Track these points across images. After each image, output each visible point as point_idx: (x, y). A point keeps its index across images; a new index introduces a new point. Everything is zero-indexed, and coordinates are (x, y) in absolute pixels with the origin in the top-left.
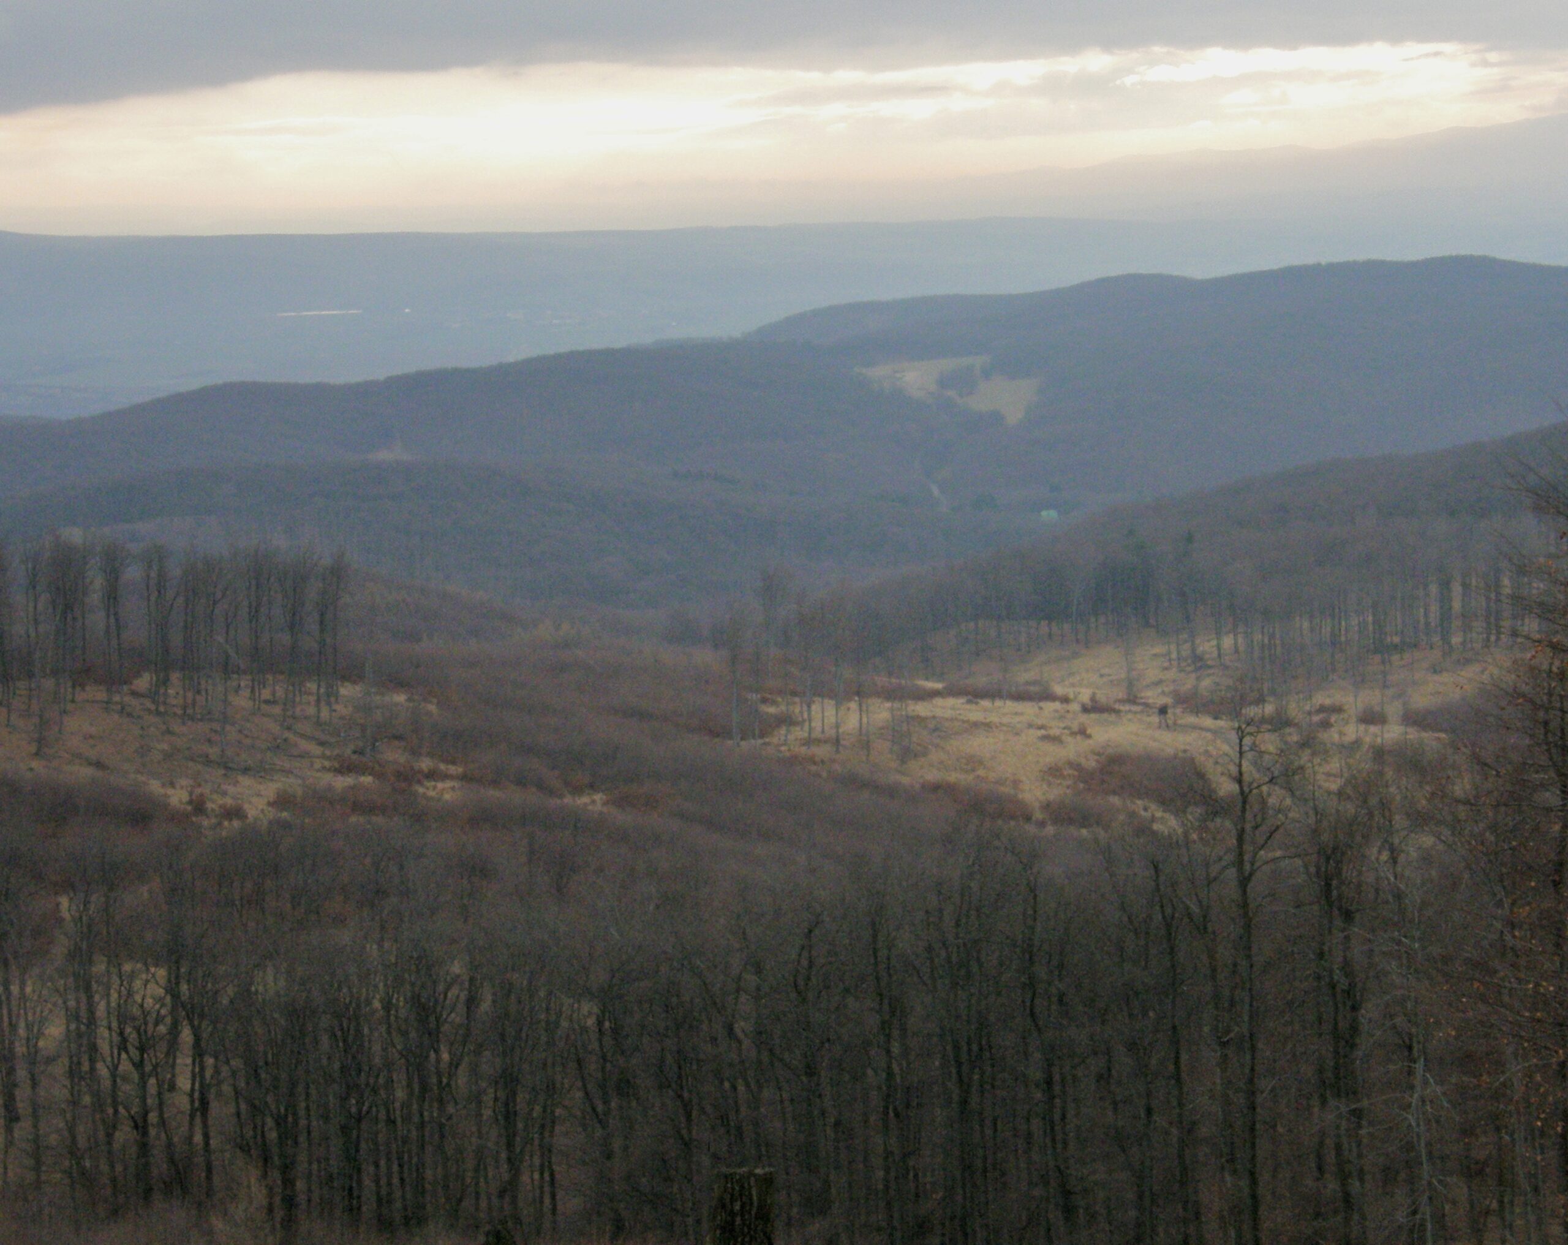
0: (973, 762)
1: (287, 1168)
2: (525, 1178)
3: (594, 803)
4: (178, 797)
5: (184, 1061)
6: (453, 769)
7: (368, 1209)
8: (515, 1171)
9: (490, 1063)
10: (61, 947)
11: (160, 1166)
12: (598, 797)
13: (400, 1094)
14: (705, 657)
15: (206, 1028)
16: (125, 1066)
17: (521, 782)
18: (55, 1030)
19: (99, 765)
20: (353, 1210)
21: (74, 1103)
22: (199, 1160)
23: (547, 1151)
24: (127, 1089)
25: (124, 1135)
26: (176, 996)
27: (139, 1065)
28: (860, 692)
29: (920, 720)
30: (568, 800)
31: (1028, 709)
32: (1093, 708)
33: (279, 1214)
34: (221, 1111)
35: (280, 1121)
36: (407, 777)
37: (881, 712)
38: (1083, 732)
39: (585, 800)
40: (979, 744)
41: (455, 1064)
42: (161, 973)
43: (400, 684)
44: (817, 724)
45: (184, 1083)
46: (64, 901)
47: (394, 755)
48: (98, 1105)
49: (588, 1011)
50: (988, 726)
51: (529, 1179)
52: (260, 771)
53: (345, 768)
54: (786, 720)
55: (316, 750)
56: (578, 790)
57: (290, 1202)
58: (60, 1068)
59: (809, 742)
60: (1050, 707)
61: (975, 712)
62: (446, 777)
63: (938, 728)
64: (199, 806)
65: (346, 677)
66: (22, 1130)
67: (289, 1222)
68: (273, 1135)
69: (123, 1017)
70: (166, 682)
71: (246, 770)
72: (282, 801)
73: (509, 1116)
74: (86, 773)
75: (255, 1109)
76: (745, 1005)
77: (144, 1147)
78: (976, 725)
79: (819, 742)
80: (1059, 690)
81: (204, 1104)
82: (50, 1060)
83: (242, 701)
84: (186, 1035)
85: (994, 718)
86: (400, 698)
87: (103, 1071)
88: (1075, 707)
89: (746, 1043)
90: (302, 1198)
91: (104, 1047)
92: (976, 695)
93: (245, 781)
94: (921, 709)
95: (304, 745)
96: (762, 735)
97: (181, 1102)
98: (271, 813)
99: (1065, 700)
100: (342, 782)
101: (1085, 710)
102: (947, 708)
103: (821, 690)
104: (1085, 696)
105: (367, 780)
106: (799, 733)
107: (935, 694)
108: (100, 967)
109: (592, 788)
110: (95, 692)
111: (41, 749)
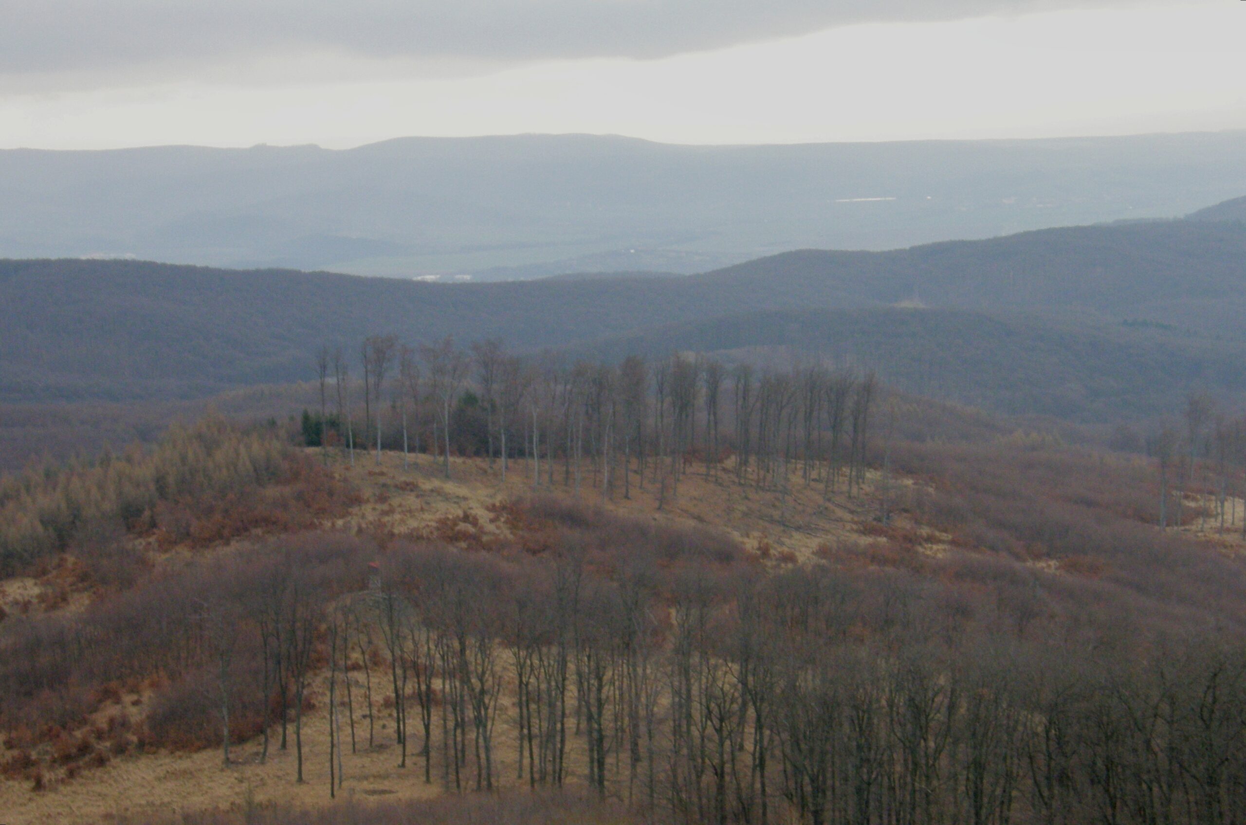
1: (817, 814)
3: (1049, 567)
4: (751, 544)
5: (750, 730)
6: (947, 536)
9: (964, 753)
10: (670, 645)
11: (731, 802)
12: (1053, 563)
13: (899, 768)
14: (1141, 461)
15: (765, 709)
16: (710, 730)
17: (995, 548)
18: (665, 701)
19: (700, 519)
21: (677, 752)
22: (758, 800)
24: (711, 746)
25: (709, 778)
26: (745, 684)
27: (719, 731)
30: (1029, 564)
34: (774, 768)
35: (814, 780)
36: (911, 540)
39: (1041, 564)
41: (938, 751)
42: (735, 668)
43: (909, 471)
44: (1228, 517)
45: (750, 746)
46: (673, 612)
47: (903, 523)
48: (692, 758)
49: (1038, 721)
52: (807, 529)
53: (867, 530)
54: (1203, 513)
55: (847, 516)
56: (1037, 557)
58: (668, 727)
59: (1221, 530)
62: (940, 541)
64: (765, 552)
65: (871, 465)
66: (642, 768)
68: (809, 789)
69: (710, 697)
70: (745, 463)
71: (798, 528)
72: (823, 552)
73: (978, 792)
74: (690, 523)
76: (1161, 726)
77: (721, 788)
79: (1229, 530)
82: (661, 721)
83: (797, 479)
84: (751, 712)
86: (909, 482)
87: (696, 732)
89: (1161, 756)
91: (697, 715)
93: (797, 535)
95: (840, 512)
96: (1183, 524)
97: (747, 759)
98: (815, 560)
100: (865, 541)
103: (1233, 491)
105: (882, 540)
106: (1213, 523)
108: (695, 660)
109: (1049, 556)
110: (698, 467)
111: (662, 503)
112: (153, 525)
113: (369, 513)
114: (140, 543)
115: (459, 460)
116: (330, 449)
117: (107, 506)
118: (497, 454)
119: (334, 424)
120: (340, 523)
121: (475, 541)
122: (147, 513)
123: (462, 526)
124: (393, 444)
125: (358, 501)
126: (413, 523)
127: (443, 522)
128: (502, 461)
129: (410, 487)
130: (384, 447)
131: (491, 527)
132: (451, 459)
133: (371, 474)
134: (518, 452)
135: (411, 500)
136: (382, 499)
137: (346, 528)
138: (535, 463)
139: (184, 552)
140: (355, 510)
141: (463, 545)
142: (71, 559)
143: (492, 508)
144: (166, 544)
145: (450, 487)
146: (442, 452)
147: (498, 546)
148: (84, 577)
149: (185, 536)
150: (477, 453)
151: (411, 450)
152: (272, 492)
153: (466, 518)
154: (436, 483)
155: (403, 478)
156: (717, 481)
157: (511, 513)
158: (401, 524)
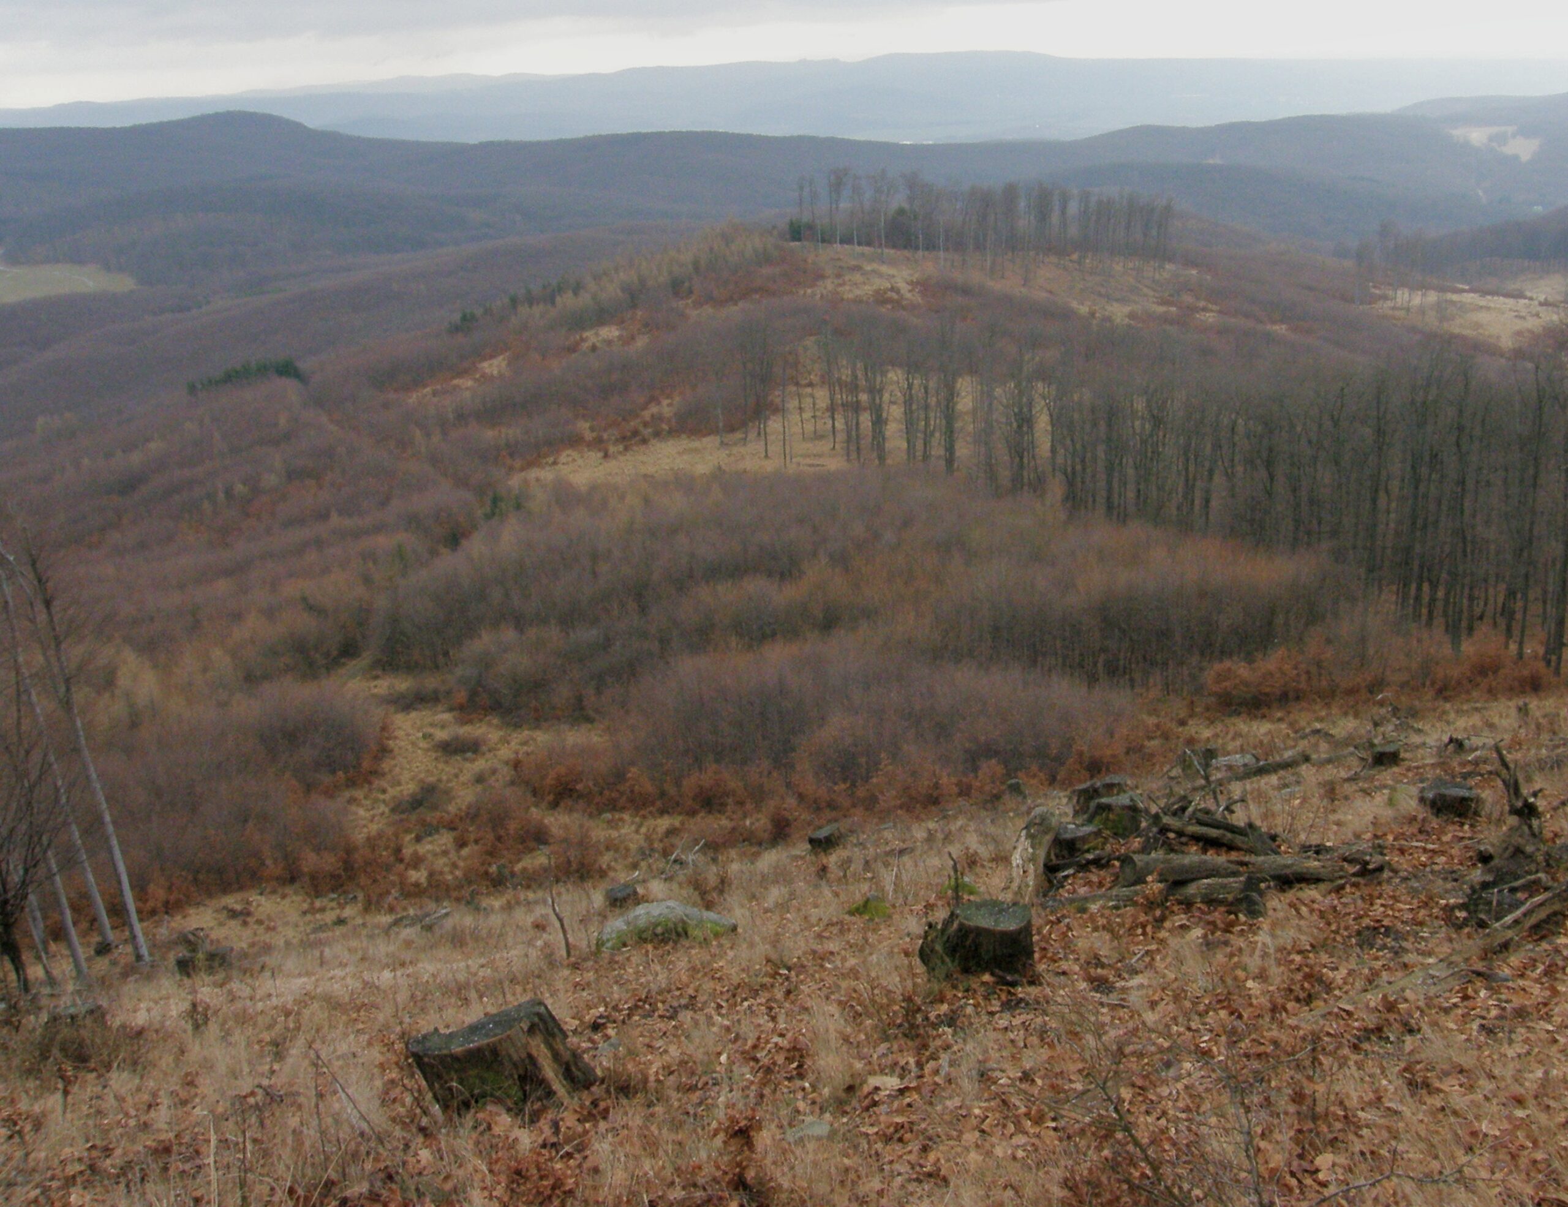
0: (1478, 325)
3: (1281, 329)
4: (1084, 310)
6: (1215, 308)
12: (1284, 327)
14: (1349, 264)
17: (1247, 316)
19: (1051, 292)
28: (1424, 287)
29: (1452, 303)
30: (1269, 327)
31: (1510, 302)
32: (1545, 304)
36: (1193, 309)
37: (1432, 297)
38: (1537, 315)
39: (1276, 327)
40: (1482, 317)
43: (1194, 265)
44: (1399, 300)
47: (1188, 299)
50: (1488, 308)
52: (1122, 301)
53: (1164, 302)
54: (1385, 298)
55: (1151, 293)
56: (1274, 322)
59: (1394, 308)
60: (1523, 301)
61: (1482, 302)
62: (1212, 311)
63: (1462, 308)
65: (1170, 260)
70: (1084, 257)
71: (1117, 300)
72: (1132, 316)
74: (1044, 295)
78: (1481, 307)
79: (1399, 309)
80: (1528, 294)
83: (1119, 267)
85: (1492, 305)
86: (1194, 272)
88: (1536, 303)
92: (1485, 293)
93: (1115, 305)
94: (1455, 297)
95: (1145, 290)
96: (1370, 303)
98: (1127, 321)
99: (1531, 299)
100: (1161, 309)
101: (1541, 304)
102: (1469, 298)
103: (1403, 284)
104: (1542, 298)
105: (1173, 309)
106: (1389, 304)
107: (1464, 291)
109: (1282, 322)
110: (1053, 259)
111: (1026, 282)
112: (691, 292)
113: (829, 285)
114: (681, 303)
115: (892, 251)
116: (805, 243)
117: (661, 279)
118: (917, 248)
119: (811, 227)
120: (809, 291)
121: (898, 304)
122: (687, 284)
123: (890, 294)
124: (847, 240)
125: (822, 277)
126: (858, 292)
127: (877, 292)
128: (920, 253)
129: (857, 268)
130: (842, 242)
131: (908, 295)
132: (886, 251)
133: (832, 259)
134: (931, 246)
135: (857, 277)
136: (838, 276)
137: (814, 295)
138: (941, 254)
139: (708, 310)
140: (820, 283)
141: (889, 306)
142: (639, 313)
143: (911, 283)
144: (698, 304)
145: (884, 269)
146: (880, 246)
147: (913, 307)
148: (646, 325)
149: (710, 299)
150: (905, 247)
151: (859, 244)
152: (766, 271)
153: (892, 289)
154: (875, 266)
155: (853, 263)
156: (1065, 269)
157: (923, 286)
158: (849, 293)
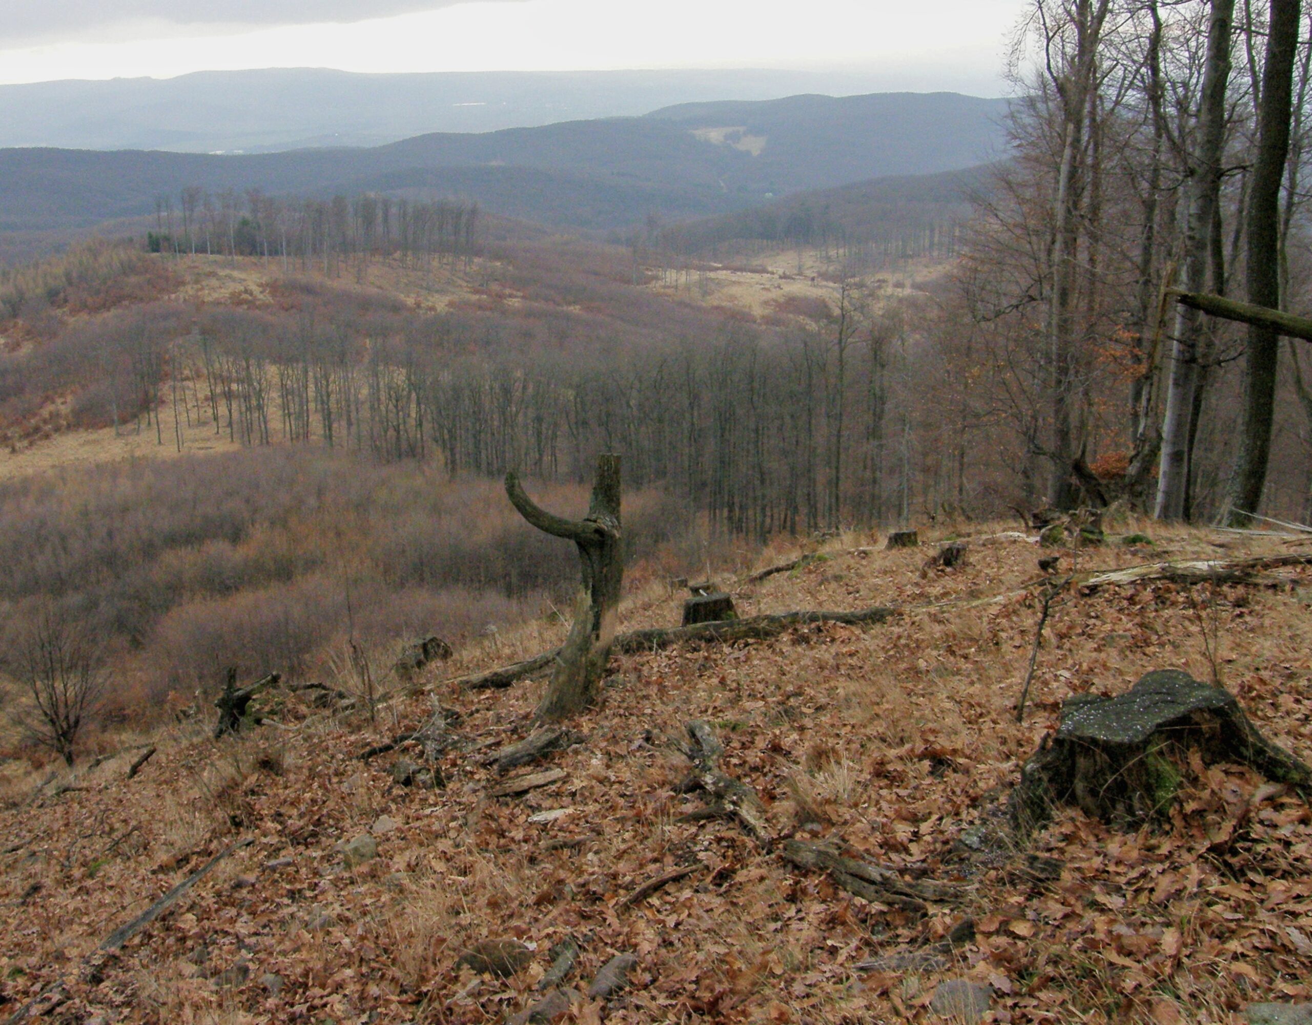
0: (733, 298)
1: (452, 450)
2: (545, 458)
3: (575, 309)
4: (410, 301)
5: (413, 406)
6: (520, 294)
7: (484, 465)
8: (541, 456)
9: (531, 413)
10: (366, 360)
11: (404, 446)
12: (578, 307)
13: (496, 423)
14: (623, 250)
15: (422, 393)
16: (391, 406)
17: (546, 299)
18: (365, 391)
19: (380, 287)
20: (478, 466)
21: (373, 419)
22: (419, 444)
23: (553, 447)
24: (391, 415)
25: (391, 433)
26: (409, 380)
27: (396, 407)
28: (686, 267)
29: (712, 280)
30: (565, 308)
31: (757, 276)
32: (784, 277)
33: (450, 466)
34: (427, 426)
35: (450, 431)
36: (501, 296)
37: (695, 276)
38: (779, 287)
39: (572, 308)
40: (735, 290)
41: (517, 412)
42: (404, 371)
43: (498, 258)
44: (668, 280)
45: (413, 415)
46: (368, 341)
47: (495, 287)
48: (381, 422)
49: (571, 394)
50: (739, 283)
51: (547, 458)
52: (442, 292)
53: (476, 292)
54: (656, 278)
55: (465, 284)
56: (569, 304)
57: (453, 462)
58: (367, 406)
59: (665, 287)
60: (766, 276)
61: (734, 277)
62: (516, 297)
63: (720, 284)
64: (418, 305)
65: (477, 255)
66: (354, 429)
67: (453, 469)
68: (446, 437)
69: (390, 388)
70: (405, 255)
71: (437, 292)
72: (451, 304)
73: (539, 434)
74: (375, 290)
75: (441, 427)
76: (634, 393)
77: (398, 438)
78: (734, 282)
79: (669, 287)
80: (770, 269)
81: (421, 425)
82: (363, 403)
83: (435, 263)
84: (414, 395)
85: (742, 280)
86: (498, 264)
87: (383, 408)
88: (776, 276)
89: (635, 409)
90: (458, 461)
91: (383, 398)
92: (735, 270)
93: (437, 296)
94: (712, 275)
95: (460, 282)
96: (645, 283)
97: (412, 422)
98: (447, 309)
99: (773, 273)
100: (475, 297)
101: (781, 277)
102: (723, 275)
103: (671, 266)
104: (781, 272)
105: (485, 297)
106: (661, 283)
107: (718, 269)
108: (381, 368)
109: (575, 303)
110: (378, 258)
111: (359, 280)
112: (66, 301)
113: (189, 290)
114: (59, 312)
115: (240, 258)
116: (165, 254)
117: (38, 291)
118: (262, 254)
119: (167, 239)
120: (173, 296)
121: (252, 304)
122: (62, 295)
123: (244, 296)
124: (202, 250)
125: (183, 283)
126: (216, 295)
127: (233, 295)
128: (265, 258)
129: (213, 274)
130: (196, 251)
131: (261, 296)
132: (235, 258)
133: (190, 267)
134: (274, 252)
135: (214, 282)
136: (197, 282)
137: (177, 299)
138: (284, 258)
139: (84, 316)
140: (182, 289)
141: (245, 307)
142: (20, 323)
143: (261, 285)
144: (74, 312)
145: (236, 274)
146: (230, 253)
147: (266, 306)
148: (28, 333)
149: (84, 307)
150: (251, 254)
151: (212, 253)
152: (133, 279)
153: (246, 291)
154: (228, 272)
155: (208, 269)
156: (390, 266)
157: (273, 287)
158: (208, 296)
